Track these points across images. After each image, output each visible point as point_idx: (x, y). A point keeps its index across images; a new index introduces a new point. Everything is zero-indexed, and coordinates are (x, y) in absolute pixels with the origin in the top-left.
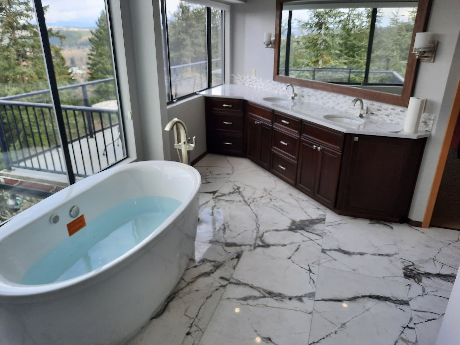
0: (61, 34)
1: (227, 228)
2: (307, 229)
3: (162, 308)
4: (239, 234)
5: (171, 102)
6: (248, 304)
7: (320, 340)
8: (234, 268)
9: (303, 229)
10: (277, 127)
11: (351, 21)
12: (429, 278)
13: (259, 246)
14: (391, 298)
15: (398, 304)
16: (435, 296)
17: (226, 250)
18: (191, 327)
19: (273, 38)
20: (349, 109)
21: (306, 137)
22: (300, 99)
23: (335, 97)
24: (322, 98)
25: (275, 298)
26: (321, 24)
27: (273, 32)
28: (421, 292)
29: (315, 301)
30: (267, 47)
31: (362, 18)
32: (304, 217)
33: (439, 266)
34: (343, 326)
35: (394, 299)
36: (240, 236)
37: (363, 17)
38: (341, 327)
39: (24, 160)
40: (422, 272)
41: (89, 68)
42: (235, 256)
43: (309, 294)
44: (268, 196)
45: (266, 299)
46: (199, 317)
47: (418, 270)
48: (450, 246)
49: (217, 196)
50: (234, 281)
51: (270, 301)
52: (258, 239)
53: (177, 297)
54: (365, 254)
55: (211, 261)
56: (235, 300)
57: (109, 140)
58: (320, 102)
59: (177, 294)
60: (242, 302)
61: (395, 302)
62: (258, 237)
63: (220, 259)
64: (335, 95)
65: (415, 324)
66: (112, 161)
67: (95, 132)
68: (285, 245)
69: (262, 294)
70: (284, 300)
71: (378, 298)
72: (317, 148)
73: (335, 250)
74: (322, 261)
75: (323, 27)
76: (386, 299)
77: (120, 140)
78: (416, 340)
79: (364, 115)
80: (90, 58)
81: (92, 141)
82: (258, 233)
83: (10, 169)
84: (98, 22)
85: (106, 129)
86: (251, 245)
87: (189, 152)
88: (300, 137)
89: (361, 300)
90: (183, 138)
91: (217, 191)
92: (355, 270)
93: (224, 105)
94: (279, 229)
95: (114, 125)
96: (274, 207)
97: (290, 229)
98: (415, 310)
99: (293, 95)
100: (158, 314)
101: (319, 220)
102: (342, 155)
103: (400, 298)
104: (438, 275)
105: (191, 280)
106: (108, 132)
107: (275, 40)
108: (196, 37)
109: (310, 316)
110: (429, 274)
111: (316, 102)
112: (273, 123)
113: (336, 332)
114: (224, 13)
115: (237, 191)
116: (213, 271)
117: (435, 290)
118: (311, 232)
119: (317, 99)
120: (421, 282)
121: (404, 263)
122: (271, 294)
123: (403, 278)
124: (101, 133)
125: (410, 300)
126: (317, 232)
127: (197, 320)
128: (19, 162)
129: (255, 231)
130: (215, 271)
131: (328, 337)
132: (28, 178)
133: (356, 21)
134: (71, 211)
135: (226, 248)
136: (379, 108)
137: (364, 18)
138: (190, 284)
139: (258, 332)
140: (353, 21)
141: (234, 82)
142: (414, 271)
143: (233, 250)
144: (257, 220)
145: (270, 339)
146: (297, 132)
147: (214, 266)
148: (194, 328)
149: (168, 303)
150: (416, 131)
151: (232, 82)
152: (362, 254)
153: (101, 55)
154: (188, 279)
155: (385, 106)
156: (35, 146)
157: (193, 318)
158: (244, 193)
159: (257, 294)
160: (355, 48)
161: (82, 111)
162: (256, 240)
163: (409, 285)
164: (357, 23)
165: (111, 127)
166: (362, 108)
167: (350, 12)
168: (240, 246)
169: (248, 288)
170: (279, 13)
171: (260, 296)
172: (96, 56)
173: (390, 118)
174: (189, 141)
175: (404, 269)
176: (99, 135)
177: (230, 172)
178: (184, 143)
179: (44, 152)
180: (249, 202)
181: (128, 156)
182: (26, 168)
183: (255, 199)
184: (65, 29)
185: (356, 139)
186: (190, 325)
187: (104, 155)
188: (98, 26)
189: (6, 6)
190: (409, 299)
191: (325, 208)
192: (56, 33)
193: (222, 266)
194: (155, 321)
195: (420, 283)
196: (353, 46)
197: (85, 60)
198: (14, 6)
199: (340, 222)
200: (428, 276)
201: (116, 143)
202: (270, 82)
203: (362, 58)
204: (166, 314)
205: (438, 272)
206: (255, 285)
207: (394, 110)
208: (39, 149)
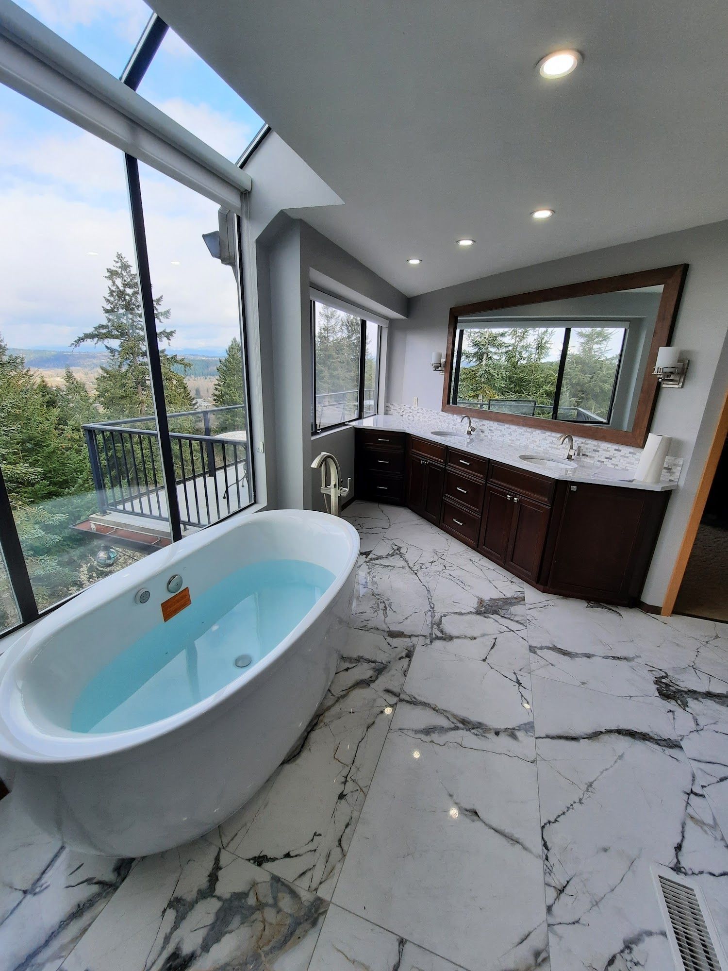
0: (186, 361)
1: (388, 608)
2: (502, 612)
3: (298, 743)
4: (406, 618)
5: (315, 433)
6: (432, 741)
7: (559, 816)
8: (405, 673)
9: (495, 612)
10: (452, 468)
11: (517, 353)
12: (696, 699)
13: (437, 638)
14: (651, 734)
15: (665, 746)
16: (716, 732)
17: (390, 643)
18: (345, 783)
19: (443, 360)
20: (549, 449)
21: (496, 484)
22: (478, 435)
23: (529, 432)
24: (510, 434)
25: (473, 731)
26: (482, 354)
27: (444, 352)
28: (693, 726)
29: (536, 738)
30: (436, 370)
31: (530, 349)
32: (495, 595)
33: (705, 678)
34: (590, 789)
35: (656, 737)
36: (408, 620)
37: (532, 348)
38: (587, 790)
39: (123, 502)
40: (684, 689)
41: (215, 400)
42: (404, 654)
43: (525, 724)
44: (440, 561)
45: (460, 732)
46: (357, 763)
47: (678, 685)
48: (708, 645)
49: (371, 559)
50: (408, 698)
51: (467, 737)
52: (435, 626)
53: (322, 724)
54: (593, 655)
55: (369, 661)
56: (411, 733)
57: (232, 480)
58: (507, 439)
59: (321, 717)
60: (423, 737)
61: (659, 742)
62: (434, 624)
63: (382, 658)
64: (529, 430)
65: (703, 787)
66: (234, 507)
67: (216, 470)
68: (475, 638)
69: (453, 723)
70: (487, 735)
71: (632, 734)
72: (512, 499)
73: (549, 648)
74: (533, 666)
75: (485, 357)
76: (644, 737)
77: (245, 479)
78: (714, 819)
79: (573, 457)
80: (216, 389)
81: (210, 480)
82: (433, 616)
83: (104, 513)
84: (228, 350)
85: (229, 466)
86: (425, 636)
87: (340, 498)
88: (486, 483)
89: (606, 737)
90: (334, 480)
91: (371, 551)
92: (585, 683)
93: (379, 440)
94: (463, 611)
95: (240, 462)
96: (451, 577)
97: (478, 613)
98: (695, 760)
99: (470, 430)
100: (293, 756)
101: (516, 598)
102: (551, 509)
103: (665, 736)
104: (709, 695)
105: (342, 693)
106: (231, 471)
107: (446, 361)
108: (335, 369)
109: (533, 766)
110: (695, 692)
111: (501, 439)
112: (446, 463)
113: (580, 801)
114: (380, 329)
115: (397, 551)
116: (373, 679)
117: (712, 722)
118: (509, 619)
119: (503, 435)
120: (688, 706)
121: (653, 672)
122: (466, 724)
123: (659, 699)
124: (223, 470)
125: (681, 740)
126: (516, 619)
127: (353, 770)
128: (116, 503)
129: (430, 613)
130: (377, 678)
131: (571, 811)
132: (126, 525)
133: (523, 353)
134: (169, 582)
135: (389, 639)
136: (595, 448)
137: (533, 350)
138: (341, 700)
139: (455, 797)
140: (520, 353)
141: (390, 412)
142: (671, 686)
143: (400, 643)
144: (429, 597)
145: (476, 813)
146: (482, 476)
147: (375, 669)
148: (350, 786)
149: (309, 733)
150: (658, 481)
151: (386, 413)
152: (588, 656)
153: (229, 386)
154: (337, 691)
155: (604, 445)
156: (138, 485)
157: (347, 765)
158: (407, 556)
159: (445, 723)
160: (522, 382)
161: (201, 441)
162: (432, 627)
163: (670, 711)
164: (525, 355)
165: (236, 464)
166: (571, 448)
167: (517, 343)
168: (410, 636)
169: (429, 712)
170: (452, 330)
171: (448, 727)
172: (223, 386)
173: (613, 462)
174: (341, 484)
175: (656, 683)
176: (220, 474)
177: (386, 525)
178: (335, 486)
179: (148, 493)
180: (415, 568)
181: (255, 502)
182: (124, 511)
183: (423, 564)
184: (192, 358)
185: (574, 488)
186: (343, 780)
187: (224, 498)
188: (228, 354)
189: (128, 331)
190: (680, 738)
191: (521, 581)
192: (181, 361)
193: (387, 670)
194: (287, 767)
195: (687, 709)
196: (521, 380)
197: (212, 391)
198: (137, 331)
199: (546, 603)
200: (695, 697)
201: (240, 484)
202: (437, 413)
203: (530, 394)
204: (305, 754)
205: (707, 690)
206: (440, 706)
207: (620, 451)
208: (143, 489)
